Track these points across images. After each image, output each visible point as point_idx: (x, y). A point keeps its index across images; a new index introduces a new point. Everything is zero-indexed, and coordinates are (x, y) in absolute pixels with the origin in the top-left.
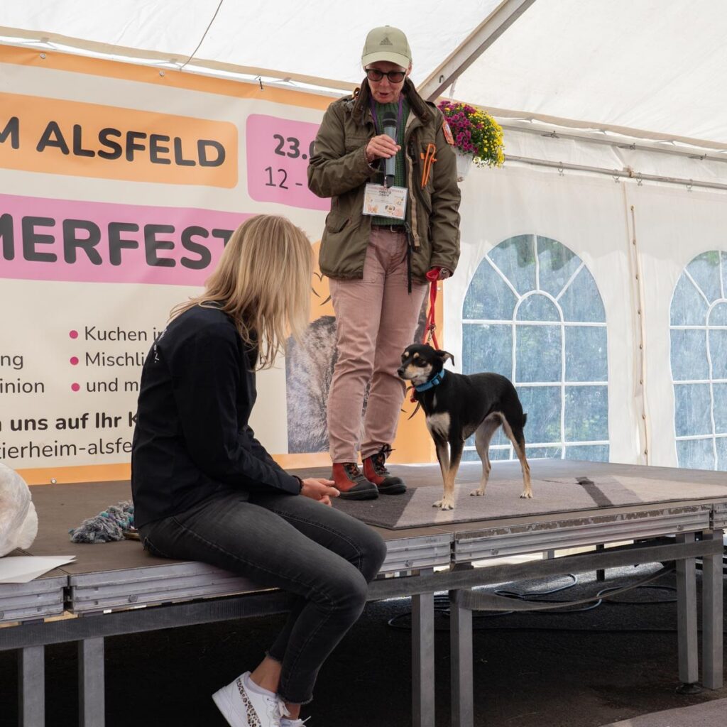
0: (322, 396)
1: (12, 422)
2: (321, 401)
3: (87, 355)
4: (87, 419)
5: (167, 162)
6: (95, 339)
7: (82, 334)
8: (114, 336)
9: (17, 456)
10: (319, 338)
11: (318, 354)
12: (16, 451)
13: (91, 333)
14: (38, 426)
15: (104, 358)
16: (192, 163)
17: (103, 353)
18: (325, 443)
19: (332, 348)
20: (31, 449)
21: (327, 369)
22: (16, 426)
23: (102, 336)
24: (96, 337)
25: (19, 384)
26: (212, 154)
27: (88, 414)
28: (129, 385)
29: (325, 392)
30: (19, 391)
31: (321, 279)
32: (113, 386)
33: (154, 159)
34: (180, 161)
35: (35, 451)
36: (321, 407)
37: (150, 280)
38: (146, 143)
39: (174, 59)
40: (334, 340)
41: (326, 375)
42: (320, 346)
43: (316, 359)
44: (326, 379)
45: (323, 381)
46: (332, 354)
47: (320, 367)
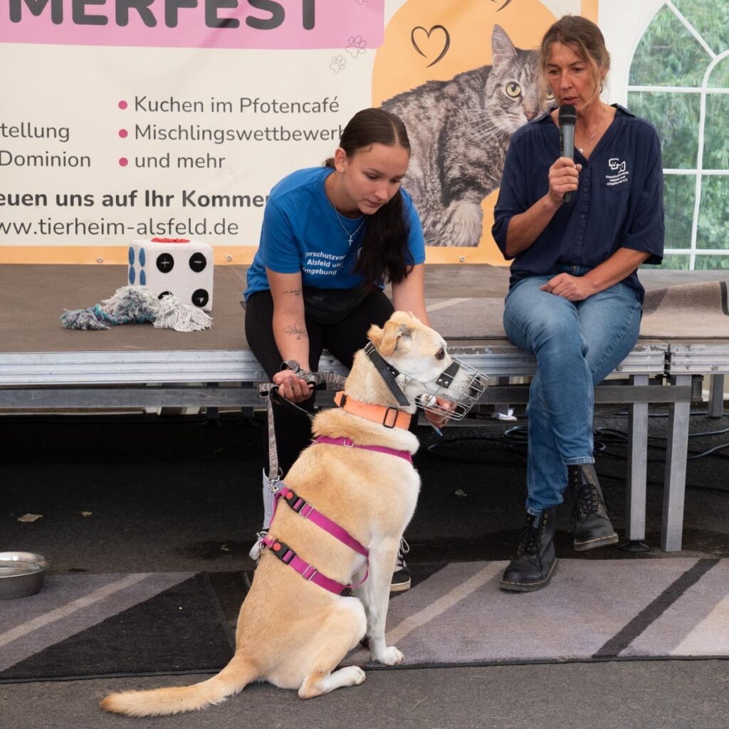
0: (424, 178)
1: (58, 197)
2: (423, 184)
3: (137, 127)
4: (136, 196)
6: (145, 110)
7: (131, 104)
8: (167, 106)
9: (63, 233)
10: (422, 107)
11: (420, 127)
12: (61, 227)
13: (142, 103)
14: (84, 202)
15: (155, 131)
17: (155, 126)
19: (440, 120)
20: (77, 225)
21: (432, 146)
22: (62, 201)
23: (153, 107)
24: (147, 108)
25: (65, 158)
27: (136, 191)
28: (182, 161)
29: (429, 173)
30: (65, 165)
31: (429, 35)
32: (164, 162)
35: (81, 228)
36: (421, 191)
37: (209, 43)
40: (443, 111)
41: (431, 153)
42: (424, 118)
43: (418, 133)
44: (431, 158)
45: (426, 160)
46: (440, 128)
47: (422, 143)
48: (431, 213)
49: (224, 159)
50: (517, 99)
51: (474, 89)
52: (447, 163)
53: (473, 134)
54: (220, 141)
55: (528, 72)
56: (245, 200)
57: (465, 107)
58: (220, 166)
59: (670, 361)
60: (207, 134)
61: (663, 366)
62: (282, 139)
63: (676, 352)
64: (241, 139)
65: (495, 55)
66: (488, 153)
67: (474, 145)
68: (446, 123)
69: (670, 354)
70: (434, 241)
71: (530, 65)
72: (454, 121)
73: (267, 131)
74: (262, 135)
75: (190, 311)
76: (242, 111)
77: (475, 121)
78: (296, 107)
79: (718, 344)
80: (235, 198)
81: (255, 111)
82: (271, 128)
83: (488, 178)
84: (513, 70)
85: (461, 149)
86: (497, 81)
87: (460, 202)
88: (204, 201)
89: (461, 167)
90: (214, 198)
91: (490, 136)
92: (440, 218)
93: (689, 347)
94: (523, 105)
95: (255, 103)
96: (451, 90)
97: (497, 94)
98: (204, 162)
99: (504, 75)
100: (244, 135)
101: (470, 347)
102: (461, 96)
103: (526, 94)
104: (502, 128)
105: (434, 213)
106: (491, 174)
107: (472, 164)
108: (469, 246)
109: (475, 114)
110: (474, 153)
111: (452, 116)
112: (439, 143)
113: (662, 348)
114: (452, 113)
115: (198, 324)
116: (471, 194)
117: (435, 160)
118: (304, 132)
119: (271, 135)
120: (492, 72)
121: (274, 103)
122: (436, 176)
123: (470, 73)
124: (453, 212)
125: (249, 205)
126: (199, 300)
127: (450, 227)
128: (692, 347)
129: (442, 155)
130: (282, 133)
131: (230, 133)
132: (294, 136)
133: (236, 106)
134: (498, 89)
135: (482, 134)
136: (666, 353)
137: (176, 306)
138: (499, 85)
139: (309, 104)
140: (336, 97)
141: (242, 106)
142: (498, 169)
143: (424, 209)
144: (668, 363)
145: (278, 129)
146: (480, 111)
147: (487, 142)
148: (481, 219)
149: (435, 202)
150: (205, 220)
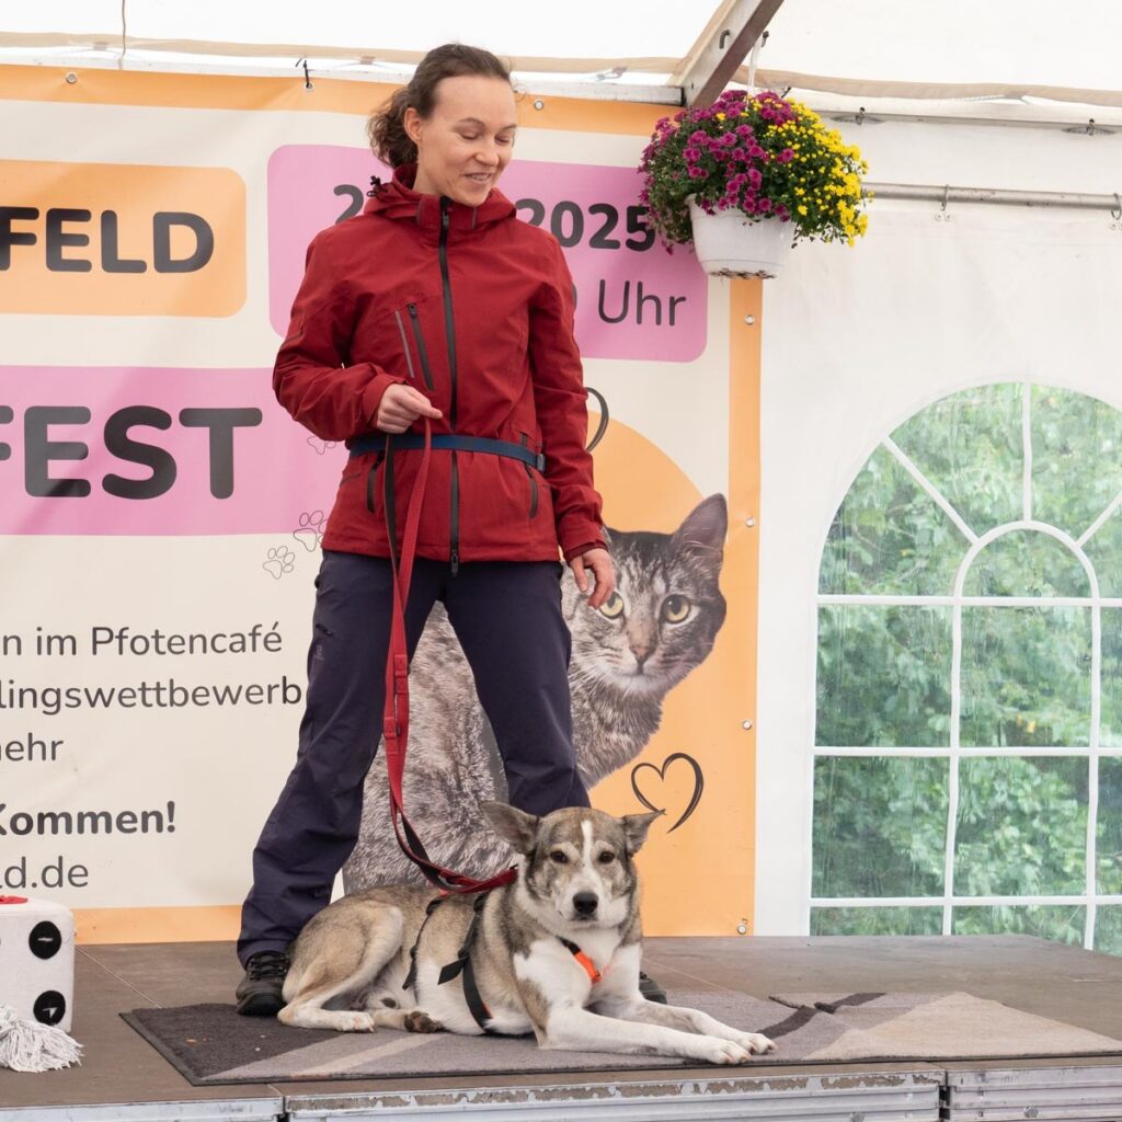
0: (455, 770)
2: (452, 782)
5: (84, 266)
10: (443, 640)
16: (137, 267)
21: (469, 711)
26: (183, 243)
29: (465, 760)
33: (55, 262)
34: (112, 263)
36: (450, 796)
37: (33, 526)
38: (38, 227)
39: (101, 43)
41: (467, 723)
42: (448, 660)
43: (437, 688)
44: (468, 732)
45: (459, 737)
47: (447, 706)
48: (474, 834)
49: (61, 742)
50: (617, 622)
54: (54, 709)
55: (634, 572)
56: (102, 821)
58: (54, 758)
59: (948, 1104)
60: (28, 697)
61: (937, 1111)
62: (172, 702)
63: (959, 1085)
64: (93, 704)
69: (949, 1088)
71: (635, 559)
73: (144, 689)
74: (134, 696)
75: (39, 1032)
76: (95, 653)
78: (198, 643)
79: (1035, 1068)
80: (81, 817)
81: (121, 652)
82: (151, 684)
88: (22, 823)
90: (41, 817)
91: (573, 688)
93: (983, 1075)
94: (628, 633)
95: (121, 637)
97: (582, 611)
98: (22, 750)
100: (99, 698)
101: (581, 1086)
103: (633, 612)
104: (593, 674)
105: (482, 833)
113: (935, 1078)
115: (55, 1057)
117: (477, 735)
118: (215, 688)
119: (151, 697)
121: (157, 636)
122: (482, 765)
125: (108, 829)
126: (49, 1012)
128: (988, 1075)
130: (172, 691)
131: (72, 694)
132: (194, 697)
133: (85, 643)
134: (583, 604)
136: (940, 1087)
137: (12, 1023)
138: (583, 597)
139: (224, 636)
140: (277, 624)
141: (95, 642)
142: (591, 751)
144: (945, 1106)
145: (165, 684)
150: (24, 859)
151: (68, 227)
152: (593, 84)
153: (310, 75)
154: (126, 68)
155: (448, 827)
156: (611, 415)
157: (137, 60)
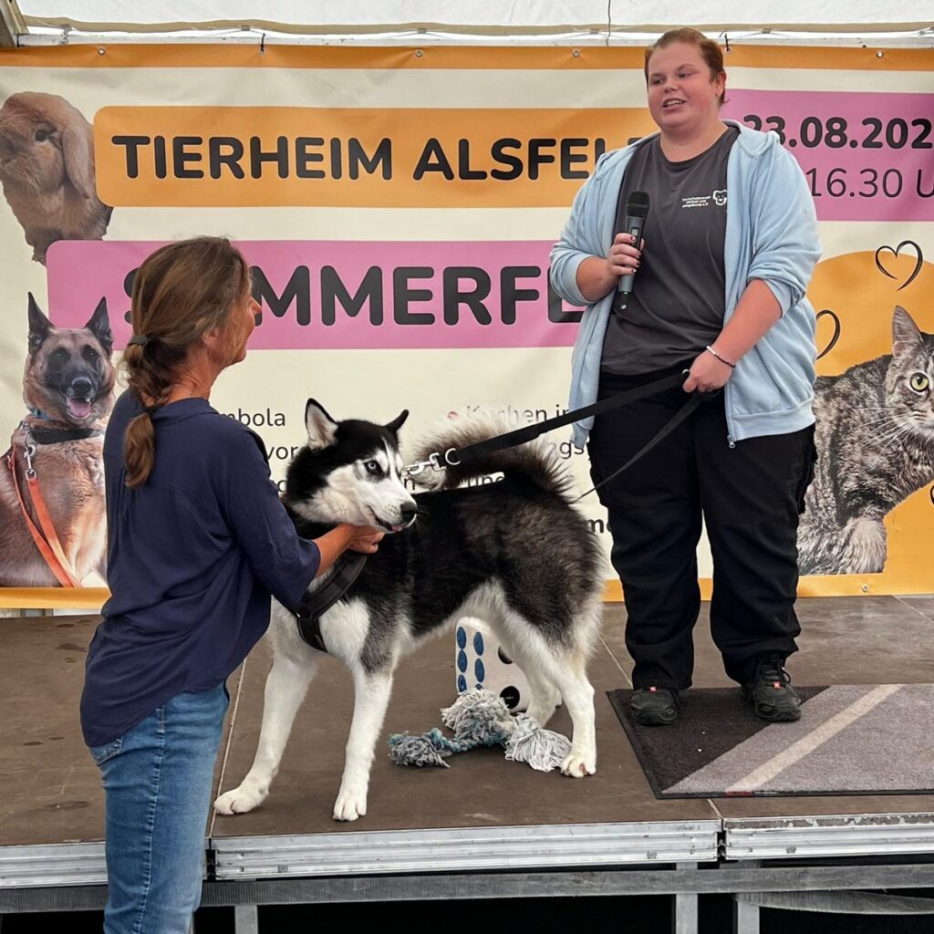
0: (815, 491)
2: (813, 500)
5: (584, 175)
18: (819, 562)
19: (831, 422)
21: (823, 453)
29: (820, 487)
33: (566, 173)
36: (812, 509)
37: (553, 341)
38: (555, 151)
39: (595, 29)
40: (834, 411)
41: (823, 462)
44: (823, 468)
45: (817, 471)
46: (831, 432)
48: (825, 534)
50: (923, 394)
51: (871, 384)
52: (841, 474)
53: (871, 437)
57: (861, 406)
65: (896, 343)
66: (890, 459)
67: (873, 451)
68: (838, 426)
70: (830, 568)
72: (848, 422)
77: (873, 422)
83: (890, 489)
84: (918, 359)
85: (857, 457)
86: (899, 374)
87: (858, 519)
89: (857, 477)
91: (892, 438)
92: (837, 540)
94: (931, 400)
96: (843, 386)
97: (900, 388)
99: (907, 365)
102: (855, 393)
104: (906, 428)
105: (829, 534)
106: (894, 484)
107: (871, 474)
108: (873, 572)
109: (873, 413)
110: (873, 460)
111: (845, 418)
112: (831, 450)
114: (845, 413)
116: (870, 509)
117: (826, 470)
120: (893, 362)
122: (829, 490)
123: (865, 366)
124: (852, 531)
127: (849, 550)
129: (834, 464)
134: (901, 382)
135: (882, 437)
138: (901, 378)
142: (903, 477)
143: (817, 530)
146: (879, 410)
147: (889, 447)
148: (884, 539)
149: (830, 521)
151: (574, 150)
152: (916, 38)
153: (729, 43)
154: (610, 45)
155: (811, 529)
156: (924, 258)
157: (618, 38)
